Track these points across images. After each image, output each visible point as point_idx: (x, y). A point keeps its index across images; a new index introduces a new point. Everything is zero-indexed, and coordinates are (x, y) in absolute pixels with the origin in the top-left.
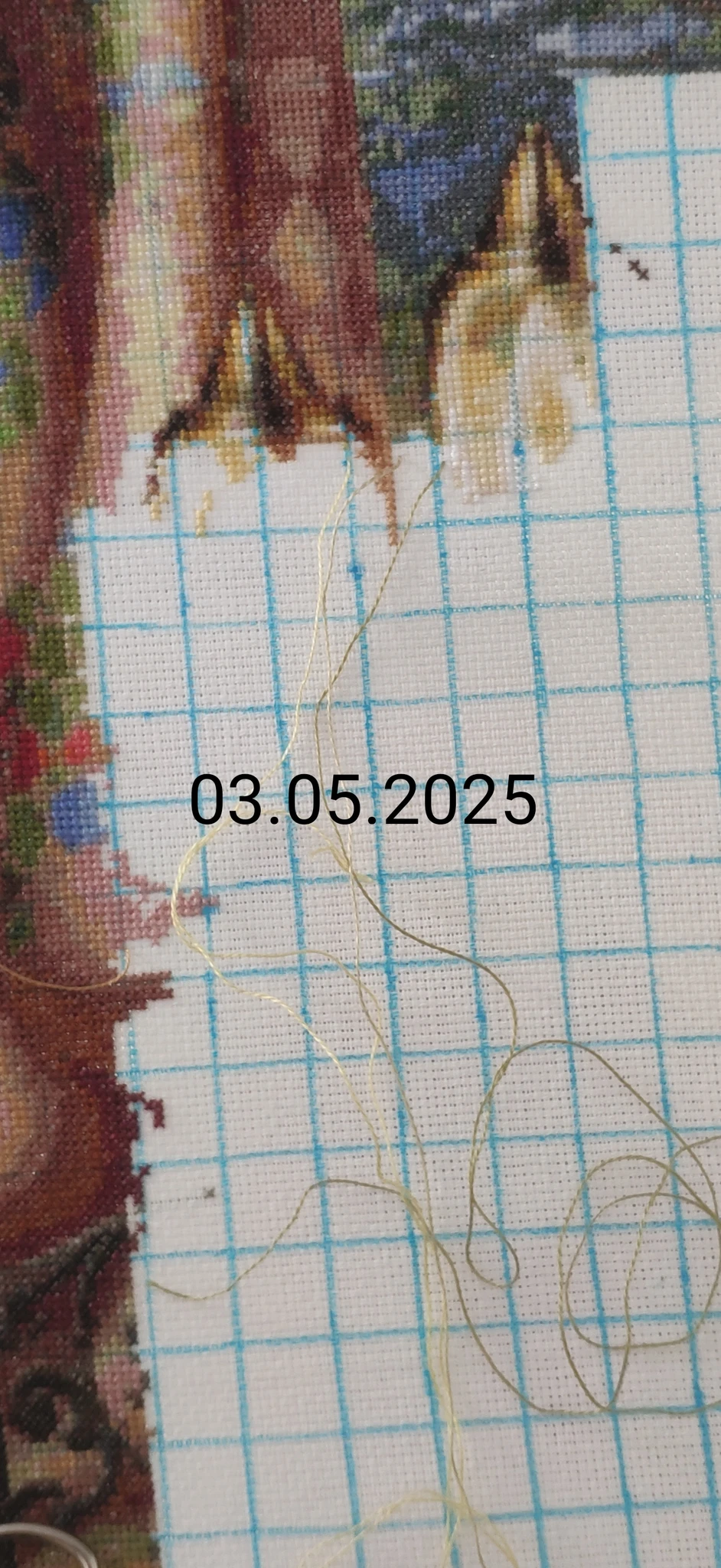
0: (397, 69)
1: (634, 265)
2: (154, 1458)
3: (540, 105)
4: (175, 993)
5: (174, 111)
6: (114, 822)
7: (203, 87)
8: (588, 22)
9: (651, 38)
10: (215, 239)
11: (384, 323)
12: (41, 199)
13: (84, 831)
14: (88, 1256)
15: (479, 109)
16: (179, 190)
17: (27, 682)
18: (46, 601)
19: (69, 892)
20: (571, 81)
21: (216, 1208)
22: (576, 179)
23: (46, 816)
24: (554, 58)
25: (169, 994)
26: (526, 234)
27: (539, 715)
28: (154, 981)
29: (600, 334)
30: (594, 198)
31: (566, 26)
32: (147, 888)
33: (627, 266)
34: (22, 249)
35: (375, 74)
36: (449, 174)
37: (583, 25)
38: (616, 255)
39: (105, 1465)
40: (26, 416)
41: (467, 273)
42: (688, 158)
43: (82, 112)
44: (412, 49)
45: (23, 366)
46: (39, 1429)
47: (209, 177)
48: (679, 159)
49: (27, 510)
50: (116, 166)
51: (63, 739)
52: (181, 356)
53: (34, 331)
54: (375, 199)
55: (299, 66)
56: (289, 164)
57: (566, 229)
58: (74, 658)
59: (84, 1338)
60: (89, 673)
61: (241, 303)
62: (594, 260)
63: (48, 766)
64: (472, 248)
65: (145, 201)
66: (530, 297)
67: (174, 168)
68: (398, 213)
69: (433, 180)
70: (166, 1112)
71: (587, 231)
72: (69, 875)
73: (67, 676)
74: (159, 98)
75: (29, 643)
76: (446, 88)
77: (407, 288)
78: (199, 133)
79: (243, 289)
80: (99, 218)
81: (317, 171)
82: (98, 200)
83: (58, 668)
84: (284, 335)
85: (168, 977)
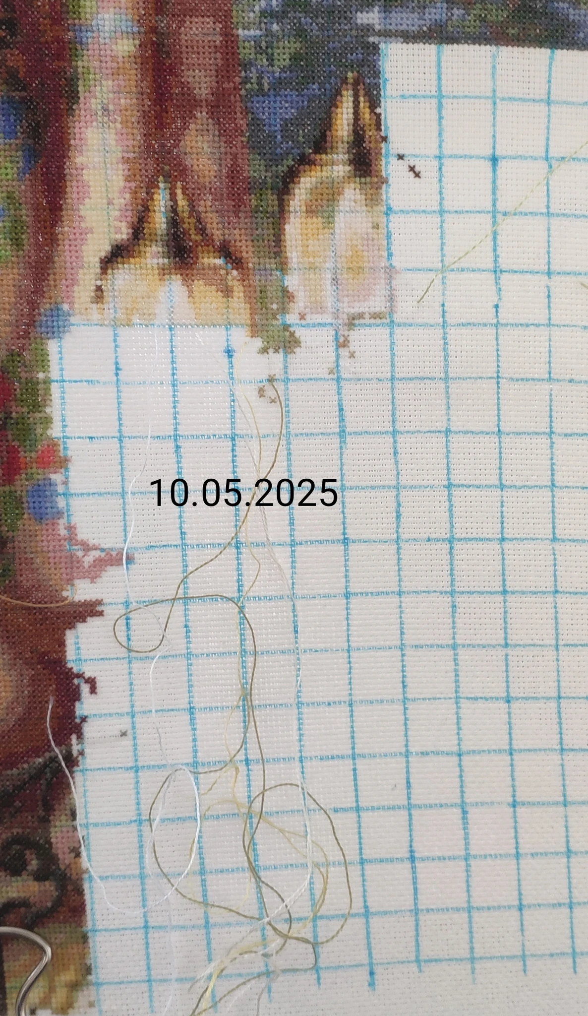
0: (266, 30)
1: (412, 169)
2: (86, 886)
3: (358, 60)
4: (105, 613)
5: (120, 47)
6: (67, 505)
7: (139, 33)
8: (391, 6)
9: (430, 20)
10: (145, 135)
11: (253, 196)
12: (29, 100)
13: (49, 510)
14: (48, 770)
15: (318, 60)
16: (122, 101)
17: (14, 415)
18: (27, 363)
19: (39, 549)
20: (377, 45)
21: (127, 742)
22: (378, 110)
23: (24, 500)
24: (368, 29)
25: (101, 614)
26: (345, 144)
27: (341, 448)
28: (91, 605)
29: (389, 211)
30: (389, 123)
31: (376, 9)
32: (87, 548)
33: (407, 169)
34: (16, 133)
35: (252, 32)
36: (298, 102)
37: (386, 9)
38: (401, 161)
39: (57, 890)
40: (17, 243)
41: (307, 167)
42: (450, 100)
43: (58, 43)
44: (277, 17)
45: (15, 210)
46: (16, 869)
47: (142, 94)
48: (444, 101)
49: (16, 304)
50: (80, 83)
51: (37, 452)
52: (120, 210)
53: (23, 187)
54: (250, 115)
55: (203, 23)
56: (195, 89)
57: (370, 142)
58: (45, 400)
59: (44, 817)
60: (54, 409)
61: (161, 178)
62: (387, 163)
63: (26, 468)
64: (311, 151)
65: (99, 107)
66: (346, 185)
67: (119, 86)
68: (264, 125)
69: (287, 105)
70: (98, 685)
71: (383, 145)
72: (38, 538)
73: (40, 412)
74: (110, 38)
75: (15, 390)
76: (298, 45)
77: (269, 174)
78: (136, 63)
79: (163, 169)
80: (68, 115)
81: (212, 94)
82: (67, 104)
83: (34, 407)
84: (188, 200)
85: (99, 602)
